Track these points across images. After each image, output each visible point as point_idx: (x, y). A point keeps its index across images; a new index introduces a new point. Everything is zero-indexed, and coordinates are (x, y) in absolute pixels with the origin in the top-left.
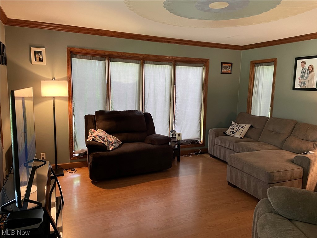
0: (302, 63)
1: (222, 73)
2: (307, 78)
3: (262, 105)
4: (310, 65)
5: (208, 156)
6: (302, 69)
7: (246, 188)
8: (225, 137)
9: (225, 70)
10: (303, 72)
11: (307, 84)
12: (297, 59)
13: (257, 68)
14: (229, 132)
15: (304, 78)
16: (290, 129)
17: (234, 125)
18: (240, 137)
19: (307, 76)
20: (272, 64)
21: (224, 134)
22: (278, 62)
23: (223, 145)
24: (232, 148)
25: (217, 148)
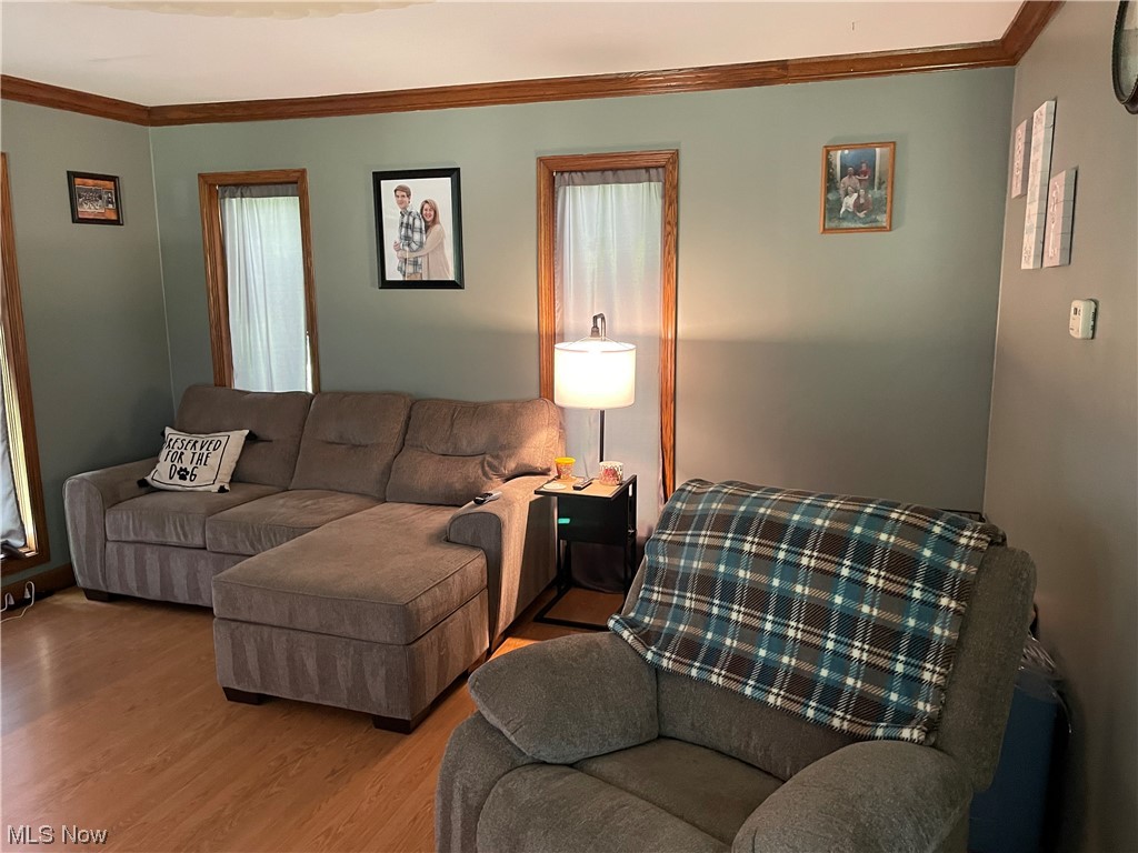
0: (398, 193)
1: (76, 219)
2: (421, 245)
3: (273, 351)
4: (426, 202)
5: (76, 601)
6: (403, 215)
7: (317, 689)
8: (150, 500)
9: (87, 209)
10: (407, 224)
11: (424, 266)
12: (379, 177)
13: (231, 204)
14: (161, 473)
15: (414, 246)
16: (398, 428)
17: (179, 444)
18: (215, 488)
19: (421, 238)
20: (290, 193)
21: (144, 490)
22: (311, 181)
23: (152, 537)
24: (198, 541)
25: (120, 554)
